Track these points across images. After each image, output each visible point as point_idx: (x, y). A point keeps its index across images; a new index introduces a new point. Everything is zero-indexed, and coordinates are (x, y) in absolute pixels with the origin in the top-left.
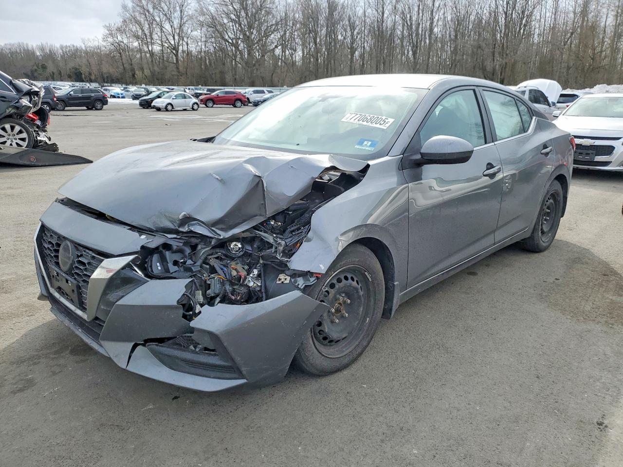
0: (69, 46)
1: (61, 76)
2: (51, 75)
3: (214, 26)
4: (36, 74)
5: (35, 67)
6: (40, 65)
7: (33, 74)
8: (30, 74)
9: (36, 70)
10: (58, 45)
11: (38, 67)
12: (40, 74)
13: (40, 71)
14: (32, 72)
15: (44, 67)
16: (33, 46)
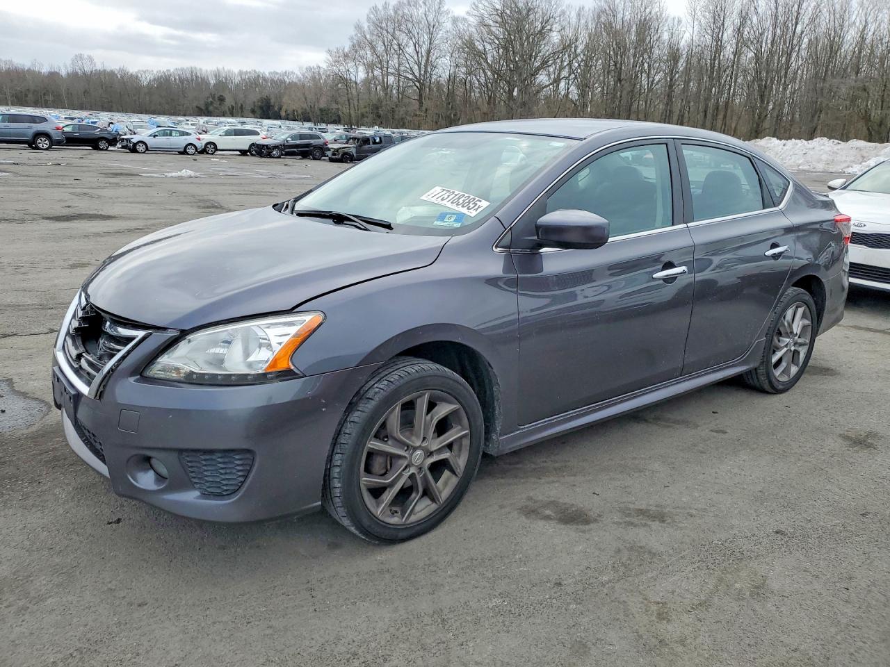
0: (250, 72)
1: (242, 111)
2: (229, 109)
3: (470, 50)
4: (211, 108)
5: (211, 99)
6: (216, 97)
7: (207, 109)
8: (203, 108)
9: (212, 103)
10: (236, 71)
11: (214, 98)
12: (216, 108)
13: (217, 104)
14: (207, 105)
15: (222, 99)
16: (207, 71)
